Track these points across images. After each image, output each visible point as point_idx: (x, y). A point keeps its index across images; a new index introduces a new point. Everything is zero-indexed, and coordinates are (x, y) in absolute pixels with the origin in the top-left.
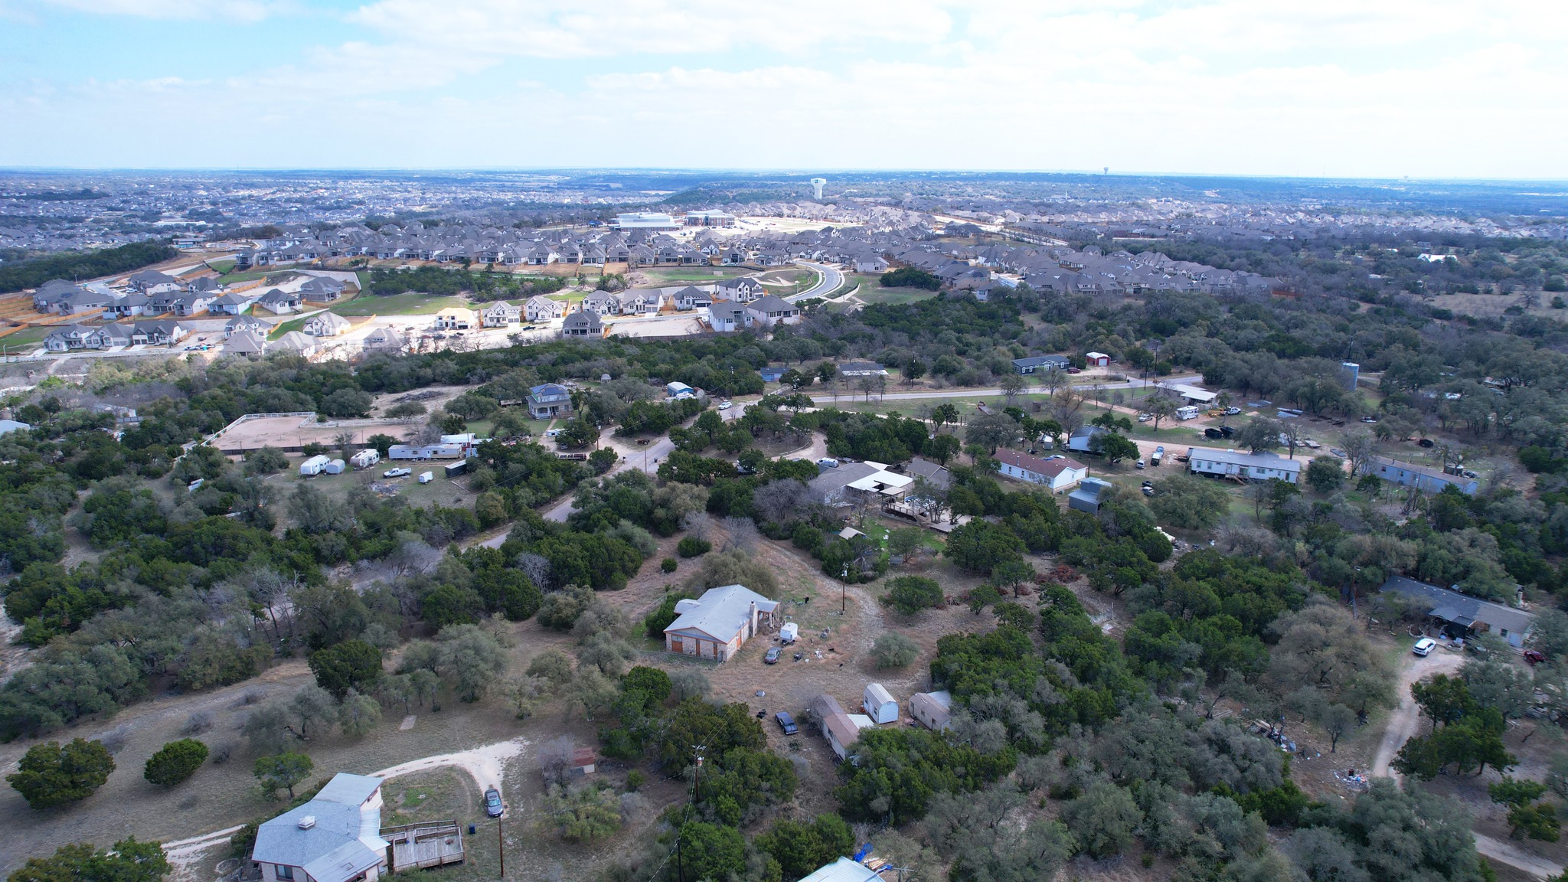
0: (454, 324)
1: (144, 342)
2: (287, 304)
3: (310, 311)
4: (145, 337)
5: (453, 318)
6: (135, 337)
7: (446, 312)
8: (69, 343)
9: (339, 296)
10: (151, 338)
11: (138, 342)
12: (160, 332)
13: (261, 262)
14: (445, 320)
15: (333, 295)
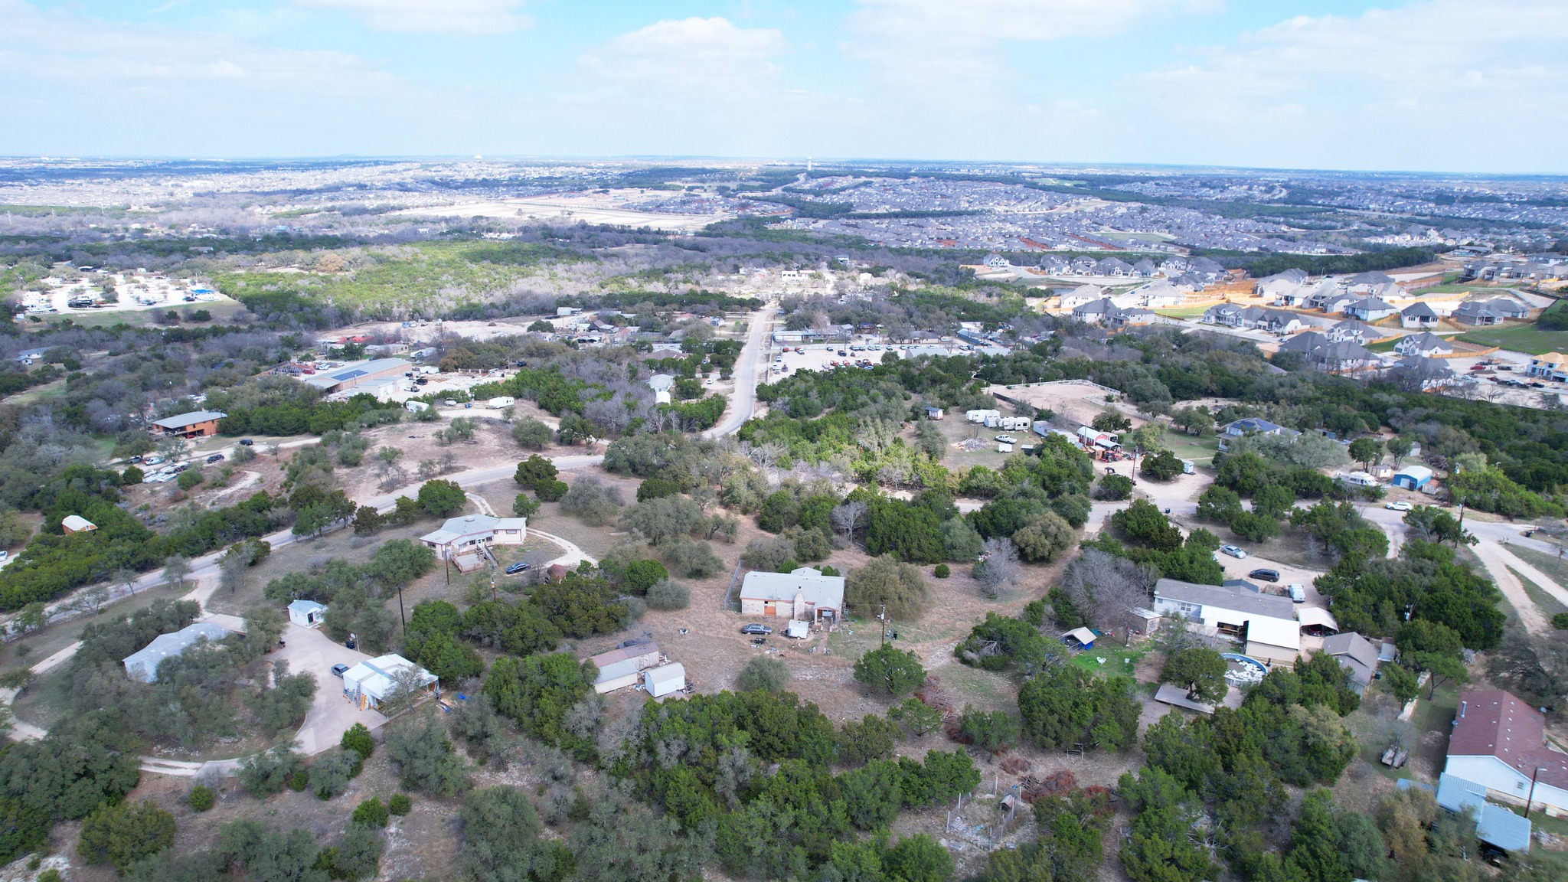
0: (1549, 372)
1: (1264, 328)
2: (1417, 319)
3: (1444, 330)
4: (1266, 324)
5: (1551, 366)
6: (1260, 323)
7: (1544, 358)
8: (1218, 318)
9: (1499, 323)
10: (1270, 326)
11: (1260, 327)
12: (1278, 322)
13: (1487, 277)
14: (1538, 366)
15: (1489, 319)
